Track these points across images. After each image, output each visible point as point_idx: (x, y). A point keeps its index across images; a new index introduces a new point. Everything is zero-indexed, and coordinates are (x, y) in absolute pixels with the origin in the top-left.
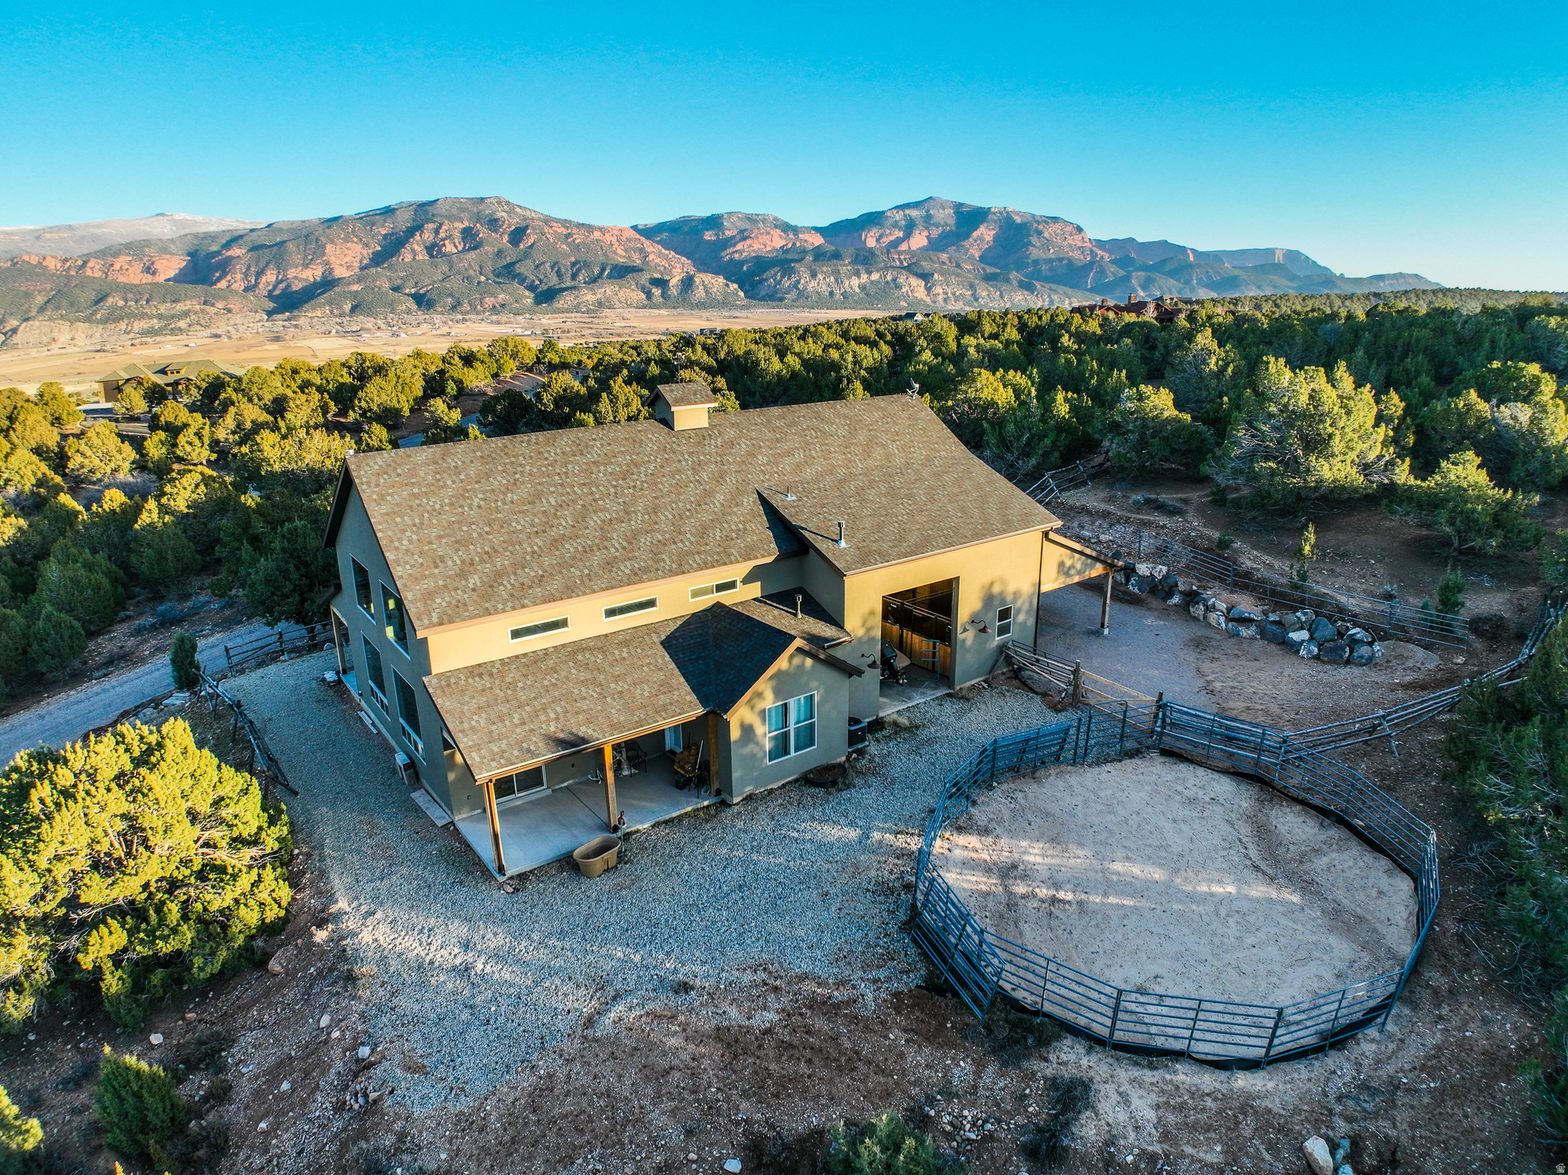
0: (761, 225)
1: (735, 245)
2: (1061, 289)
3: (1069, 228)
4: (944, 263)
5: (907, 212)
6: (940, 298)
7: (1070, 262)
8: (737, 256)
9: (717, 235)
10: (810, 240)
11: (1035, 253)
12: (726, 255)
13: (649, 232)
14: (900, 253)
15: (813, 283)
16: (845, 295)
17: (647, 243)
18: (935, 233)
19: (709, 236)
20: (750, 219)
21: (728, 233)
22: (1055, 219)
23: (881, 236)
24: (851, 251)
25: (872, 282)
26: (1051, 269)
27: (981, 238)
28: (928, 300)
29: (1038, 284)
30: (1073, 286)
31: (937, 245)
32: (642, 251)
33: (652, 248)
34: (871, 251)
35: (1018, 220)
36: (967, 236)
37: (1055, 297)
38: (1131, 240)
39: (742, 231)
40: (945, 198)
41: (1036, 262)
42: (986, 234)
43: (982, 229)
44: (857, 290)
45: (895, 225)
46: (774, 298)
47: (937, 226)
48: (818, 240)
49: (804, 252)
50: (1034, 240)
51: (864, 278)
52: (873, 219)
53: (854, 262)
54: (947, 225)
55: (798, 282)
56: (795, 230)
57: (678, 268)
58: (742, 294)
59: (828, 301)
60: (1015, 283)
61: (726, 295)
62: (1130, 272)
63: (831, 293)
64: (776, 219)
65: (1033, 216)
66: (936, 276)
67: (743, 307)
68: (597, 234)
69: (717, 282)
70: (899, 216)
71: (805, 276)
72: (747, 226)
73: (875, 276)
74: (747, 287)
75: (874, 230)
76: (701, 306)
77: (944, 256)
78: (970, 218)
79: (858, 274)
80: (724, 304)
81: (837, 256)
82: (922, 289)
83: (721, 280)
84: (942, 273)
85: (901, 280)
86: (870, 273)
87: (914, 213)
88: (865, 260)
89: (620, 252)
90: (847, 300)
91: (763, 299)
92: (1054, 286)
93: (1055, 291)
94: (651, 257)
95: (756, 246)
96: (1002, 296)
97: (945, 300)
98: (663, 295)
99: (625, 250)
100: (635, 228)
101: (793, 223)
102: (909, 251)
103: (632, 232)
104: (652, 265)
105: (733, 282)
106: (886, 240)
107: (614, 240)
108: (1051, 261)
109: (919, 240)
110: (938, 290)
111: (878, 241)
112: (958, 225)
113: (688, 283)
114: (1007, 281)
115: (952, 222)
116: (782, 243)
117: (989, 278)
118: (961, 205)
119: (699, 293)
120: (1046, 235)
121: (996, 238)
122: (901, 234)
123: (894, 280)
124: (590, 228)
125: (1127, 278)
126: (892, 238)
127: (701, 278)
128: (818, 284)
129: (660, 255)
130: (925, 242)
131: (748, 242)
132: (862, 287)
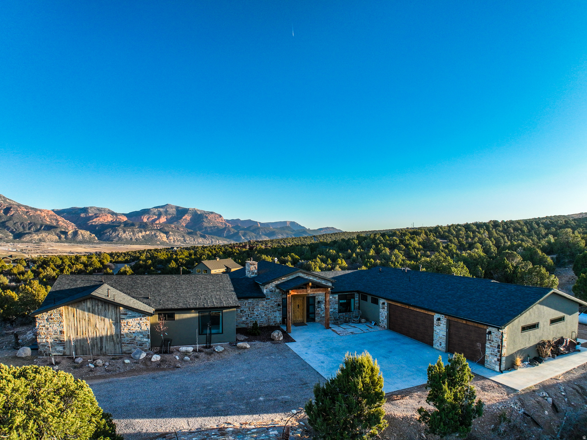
0: (103, 212)
1: (93, 219)
2: (215, 237)
3: (217, 216)
4: (173, 228)
5: (159, 209)
6: (172, 240)
7: (218, 227)
8: (94, 223)
9: (86, 215)
10: (122, 218)
11: (205, 224)
12: (90, 223)
13: (59, 213)
14: (156, 224)
15: (124, 235)
16: (136, 239)
17: (58, 217)
18: (169, 217)
19: (82, 215)
20: (99, 209)
21: (90, 215)
22: (212, 213)
23: (149, 218)
24: (138, 223)
25: (147, 235)
26: (211, 230)
27: (186, 219)
28: (167, 241)
29: (207, 236)
30: (219, 236)
31: (170, 221)
32: (56, 220)
33: (61, 219)
34: (146, 223)
35: (199, 213)
36: (181, 218)
37: (213, 240)
38: (238, 220)
39: (96, 214)
40: (172, 204)
41: (206, 228)
42: (187, 217)
43: (186, 216)
44: (141, 238)
45: (154, 214)
46: (109, 240)
47: (170, 214)
48: (125, 219)
49: (120, 223)
50: (205, 220)
51: (144, 233)
52: (146, 212)
53: (139, 227)
54: (173, 214)
55: (119, 234)
56: (116, 214)
57: (71, 228)
58: (96, 238)
59: (130, 242)
60: (199, 235)
61: (90, 239)
62: (239, 231)
63: (131, 239)
64: (109, 210)
65: (204, 211)
66: (170, 233)
67: (97, 243)
68: (39, 212)
69: (87, 234)
70: (156, 211)
71: (121, 233)
72: (98, 212)
73: (148, 233)
74: (98, 236)
75: (146, 215)
76: (81, 242)
77: (173, 226)
78: (182, 212)
79: (141, 232)
80: (89, 242)
81: (133, 225)
82: (165, 237)
83: (89, 233)
84: (172, 232)
85: (158, 234)
86: (146, 231)
87: (161, 210)
88: (144, 226)
89: (48, 220)
90: (137, 242)
91: (104, 240)
92: (212, 236)
93: (213, 238)
94: (60, 222)
95: (101, 220)
96: (194, 240)
97: (174, 241)
98: (65, 238)
99: (50, 219)
100: (53, 210)
101: (115, 212)
102: (159, 224)
103: (53, 212)
104: (61, 225)
105: (93, 233)
106: (151, 219)
107: (46, 215)
108: (211, 227)
109: (163, 220)
110: (171, 238)
111: (148, 219)
112: (177, 214)
113: (75, 233)
114: (196, 234)
115: (175, 213)
116: (112, 219)
117: (189, 234)
118: (178, 207)
119: (80, 237)
120: (209, 218)
121: (191, 219)
122: (156, 217)
123: (155, 234)
124: (36, 210)
125: (237, 233)
126: (153, 218)
127: (81, 232)
128: (127, 235)
129: (63, 222)
130: (165, 220)
131: (98, 218)
132: (143, 237)
